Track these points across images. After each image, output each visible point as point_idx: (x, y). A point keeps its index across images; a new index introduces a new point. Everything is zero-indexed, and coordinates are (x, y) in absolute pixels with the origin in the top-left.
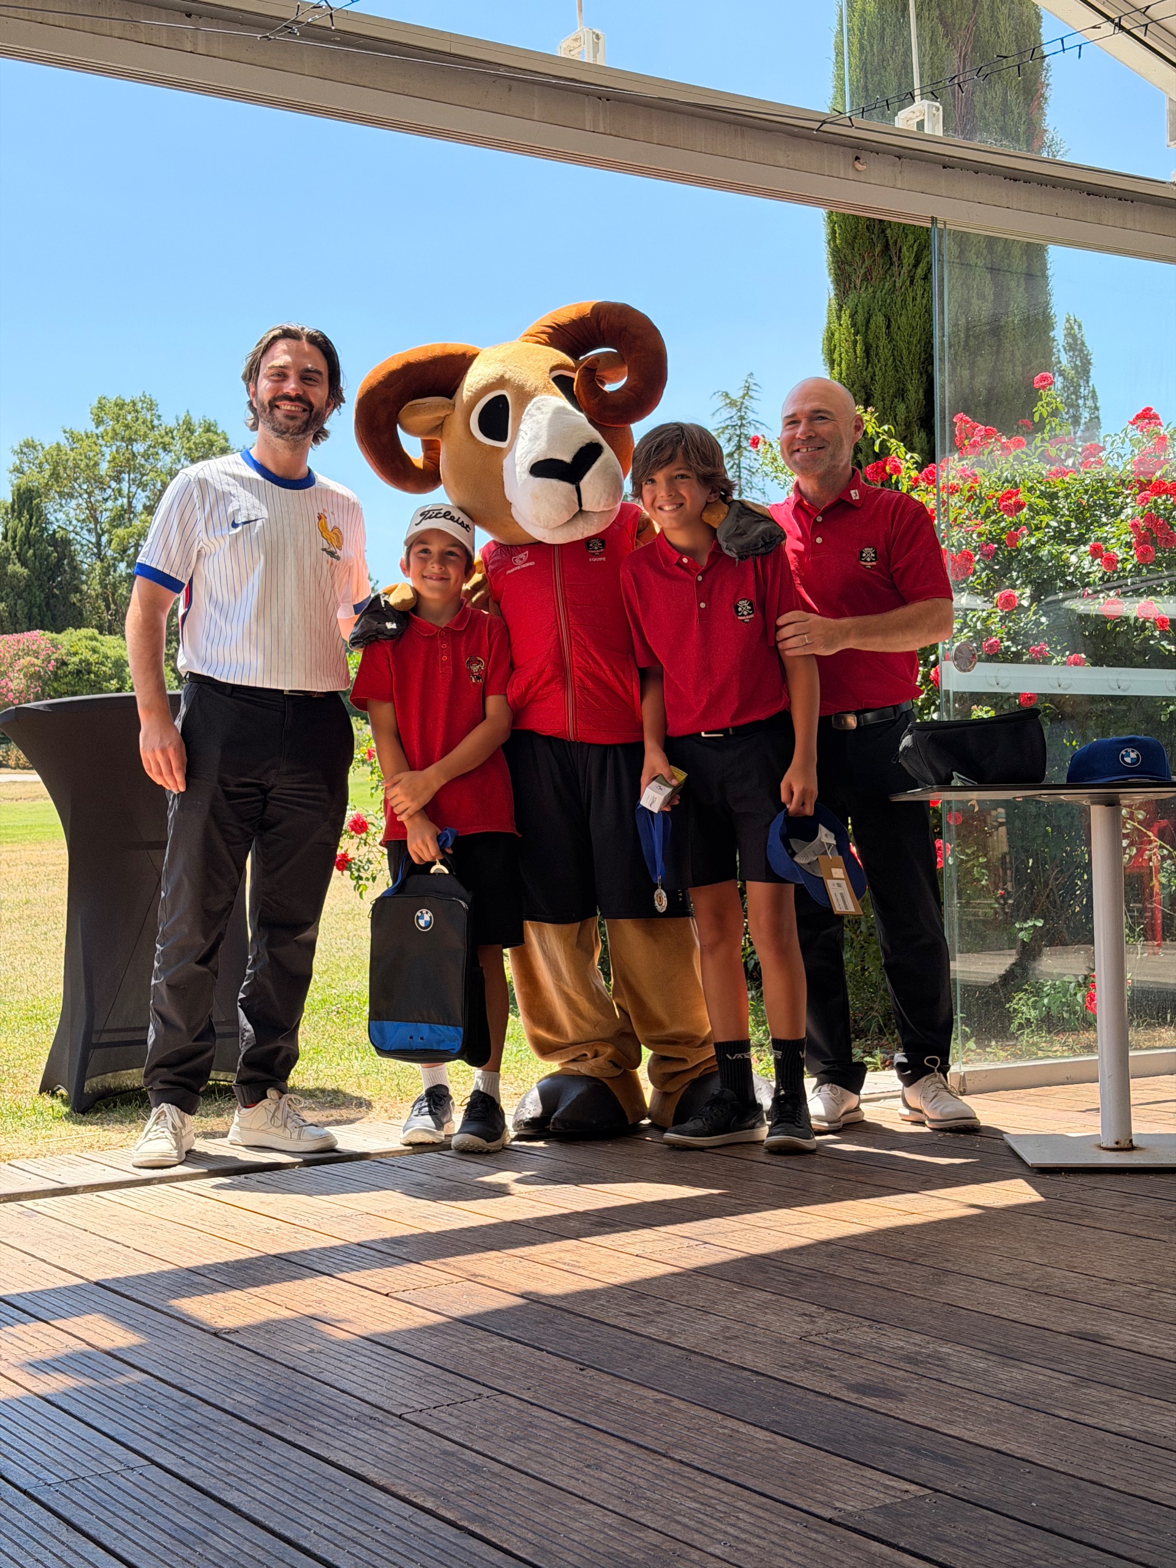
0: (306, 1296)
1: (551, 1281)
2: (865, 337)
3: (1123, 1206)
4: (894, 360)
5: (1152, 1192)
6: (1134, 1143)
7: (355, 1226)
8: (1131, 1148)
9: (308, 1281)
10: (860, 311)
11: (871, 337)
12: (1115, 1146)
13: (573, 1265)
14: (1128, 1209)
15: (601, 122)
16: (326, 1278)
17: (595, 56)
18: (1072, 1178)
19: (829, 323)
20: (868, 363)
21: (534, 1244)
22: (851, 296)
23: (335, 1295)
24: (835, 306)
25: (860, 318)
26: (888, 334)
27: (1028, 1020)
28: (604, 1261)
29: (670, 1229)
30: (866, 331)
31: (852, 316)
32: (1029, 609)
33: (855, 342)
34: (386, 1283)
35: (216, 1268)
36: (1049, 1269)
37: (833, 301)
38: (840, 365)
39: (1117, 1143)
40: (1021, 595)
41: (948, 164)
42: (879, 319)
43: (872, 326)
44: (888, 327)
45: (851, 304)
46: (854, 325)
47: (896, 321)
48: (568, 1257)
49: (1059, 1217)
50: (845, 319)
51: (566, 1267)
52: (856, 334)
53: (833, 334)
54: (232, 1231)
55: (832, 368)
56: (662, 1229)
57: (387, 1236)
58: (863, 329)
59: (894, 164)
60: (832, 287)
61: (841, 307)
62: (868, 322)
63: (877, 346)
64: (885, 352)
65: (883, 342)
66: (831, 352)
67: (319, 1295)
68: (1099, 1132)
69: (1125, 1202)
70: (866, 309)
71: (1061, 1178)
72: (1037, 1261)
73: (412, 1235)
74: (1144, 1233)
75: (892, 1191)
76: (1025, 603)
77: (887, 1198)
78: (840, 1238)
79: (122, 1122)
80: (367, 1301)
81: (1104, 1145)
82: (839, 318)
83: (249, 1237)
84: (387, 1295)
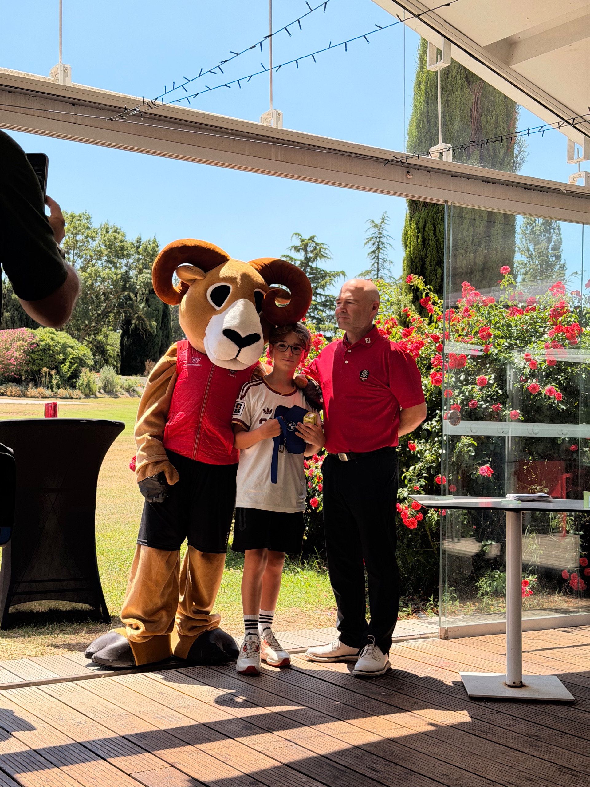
0: (89, 773)
1: (213, 768)
2: (423, 234)
3: (510, 726)
4: (437, 247)
5: (526, 716)
6: (523, 682)
7: (123, 723)
8: (521, 686)
9: (93, 763)
10: (421, 221)
11: (426, 234)
12: (513, 684)
13: (227, 758)
14: (512, 729)
15: (279, 155)
16: (102, 761)
17: (277, 124)
18: (489, 705)
19: (406, 226)
20: (424, 247)
21: (210, 741)
22: (417, 213)
23: (103, 773)
24: (409, 218)
25: (421, 225)
26: (434, 234)
27: (486, 591)
28: (243, 755)
29: (281, 733)
30: (423, 232)
31: (417, 224)
32: (493, 385)
33: (418, 237)
34: (130, 766)
35: (49, 751)
36: (464, 772)
37: (408, 216)
38: (410, 248)
39: (514, 683)
40: (489, 378)
41: (454, 175)
42: (430, 226)
43: (427, 229)
44: (435, 230)
45: (417, 218)
46: (417, 228)
47: (438, 227)
48: (225, 752)
49: (477, 733)
50: (414, 225)
51: (222, 759)
52: (419, 232)
53: (407, 232)
54: (62, 723)
55: (406, 249)
56: (276, 733)
57: (138, 732)
58: (422, 231)
59: (427, 175)
60: (408, 208)
61: (411, 218)
62: (424, 226)
63: (429, 239)
64: (432, 243)
65: (432, 237)
66: (406, 240)
67: (96, 773)
68: (507, 674)
69: (512, 723)
70: (424, 220)
71: (483, 704)
72: (459, 765)
73: (151, 732)
74: (516, 747)
75: (396, 709)
76: (491, 382)
77: (393, 715)
78: (364, 745)
79: (24, 636)
80: (119, 779)
81: (508, 684)
82: (410, 224)
83: (69, 728)
84: (129, 775)
